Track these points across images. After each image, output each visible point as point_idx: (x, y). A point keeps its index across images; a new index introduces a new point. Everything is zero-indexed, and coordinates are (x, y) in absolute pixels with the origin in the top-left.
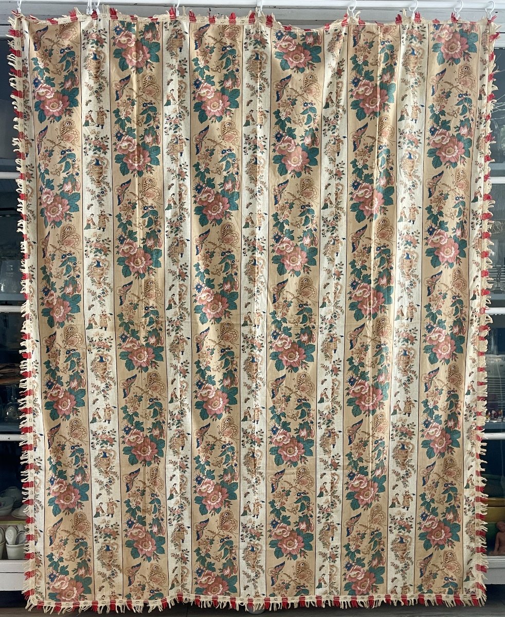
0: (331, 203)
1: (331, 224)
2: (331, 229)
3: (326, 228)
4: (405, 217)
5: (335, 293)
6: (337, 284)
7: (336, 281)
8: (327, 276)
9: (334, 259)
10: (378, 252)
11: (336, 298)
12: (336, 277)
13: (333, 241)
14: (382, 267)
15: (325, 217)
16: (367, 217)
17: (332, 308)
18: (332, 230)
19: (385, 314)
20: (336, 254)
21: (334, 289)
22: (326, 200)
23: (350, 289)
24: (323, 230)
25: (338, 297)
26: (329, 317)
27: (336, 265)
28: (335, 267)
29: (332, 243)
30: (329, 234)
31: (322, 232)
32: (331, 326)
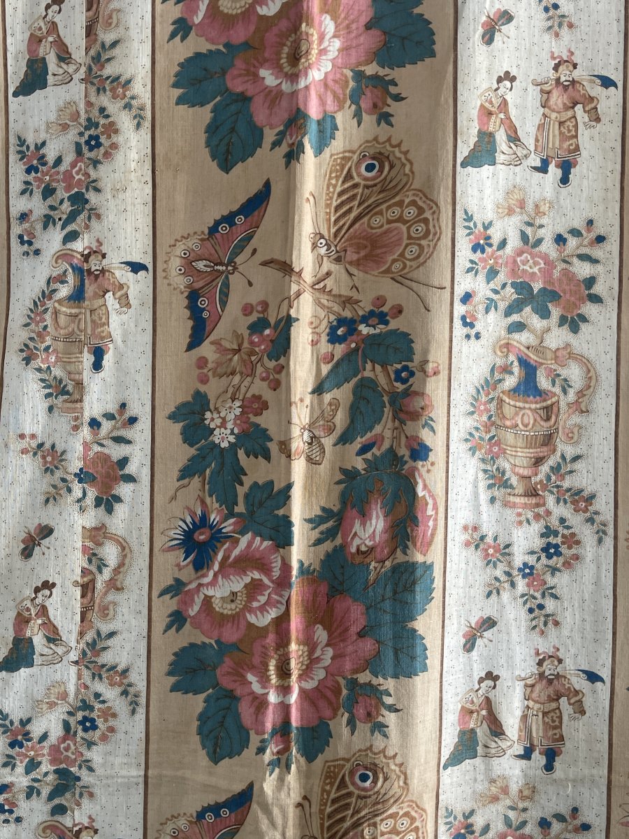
0: (64, 56)
1: (68, 176)
2: (66, 207)
3: (37, 206)
4: (514, 138)
5: (87, 588)
6: (97, 535)
7: (91, 518)
8: (44, 485)
9: (79, 384)
10: (340, 350)
11: (94, 616)
12: (92, 494)
13: (71, 278)
14: (358, 443)
15: (31, 140)
16: (269, 136)
17: (69, 676)
18: (72, 217)
19: (379, 742)
20: (88, 359)
21: (77, 561)
22: (35, 41)
23: (173, 564)
24: (24, 217)
25: (105, 612)
26: (50, 724)
27: (94, 424)
28: (86, 432)
29: (64, 291)
30: (52, 241)
31: (16, 230)
32: (66, 782)
